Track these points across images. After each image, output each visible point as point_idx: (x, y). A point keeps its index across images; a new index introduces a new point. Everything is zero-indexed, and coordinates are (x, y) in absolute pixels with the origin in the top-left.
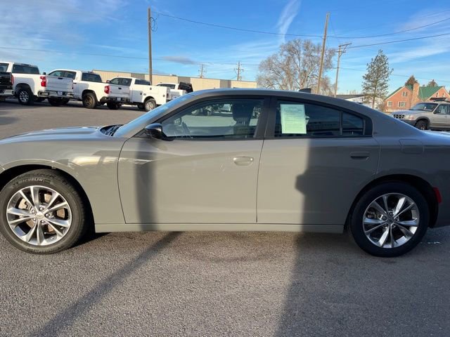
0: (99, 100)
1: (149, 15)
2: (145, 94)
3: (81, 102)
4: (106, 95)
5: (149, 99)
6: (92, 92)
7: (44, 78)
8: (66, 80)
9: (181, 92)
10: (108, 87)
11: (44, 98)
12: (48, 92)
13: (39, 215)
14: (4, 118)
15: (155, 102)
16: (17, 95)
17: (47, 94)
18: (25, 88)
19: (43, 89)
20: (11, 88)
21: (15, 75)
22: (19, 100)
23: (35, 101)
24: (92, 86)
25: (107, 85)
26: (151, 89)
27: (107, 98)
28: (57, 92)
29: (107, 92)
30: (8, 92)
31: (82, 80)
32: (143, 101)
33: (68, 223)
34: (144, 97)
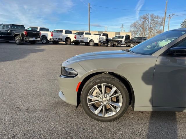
0: (72, 42)
1: (89, 6)
2: (89, 39)
3: (65, 43)
4: (75, 39)
5: (91, 40)
6: (69, 38)
7: (52, 33)
8: (60, 34)
9: (104, 37)
10: (76, 36)
11: (51, 41)
12: (53, 38)
13: (105, 100)
14: (37, 49)
15: (94, 42)
16: (41, 40)
17: (53, 39)
18: (45, 37)
19: (51, 37)
20: (40, 37)
21: (41, 32)
22: (42, 42)
23: (48, 42)
24: (69, 36)
25: (76, 35)
26: (92, 36)
27: (76, 40)
28: (57, 38)
29: (75, 38)
30: (39, 39)
31: (65, 33)
32: (88, 42)
33: (120, 105)
34: (89, 40)
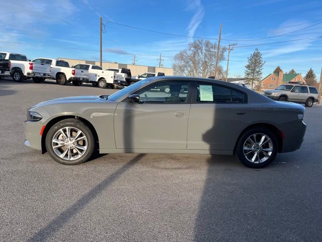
0: (68, 79)
1: (101, 22)
2: (99, 76)
3: (55, 81)
4: (73, 76)
5: (101, 79)
6: (63, 74)
7: (32, 64)
8: (46, 66)
9: (124, 75)
10: (74, 71)
11: (30, 77)
12: (34, 73)
13: (70, 143)
14: (4, 90)
15: (106, 81)
16: (12, 75)
17: (33, 75)
18: (18, 70)
19: (30, 71)
20: (9, 71)
21: (12, 62)
22: (13, 78)
23: (24, 79)
24: (63, 69)
25: (74, 69)
26: (103, 72)
27: (74, 78)
28: (40, 73)
29: (74, 74)
30: (7, 73)
31: (56, 65)
32: (97, 81)
33: (85, 148)
34: (98, 78)
